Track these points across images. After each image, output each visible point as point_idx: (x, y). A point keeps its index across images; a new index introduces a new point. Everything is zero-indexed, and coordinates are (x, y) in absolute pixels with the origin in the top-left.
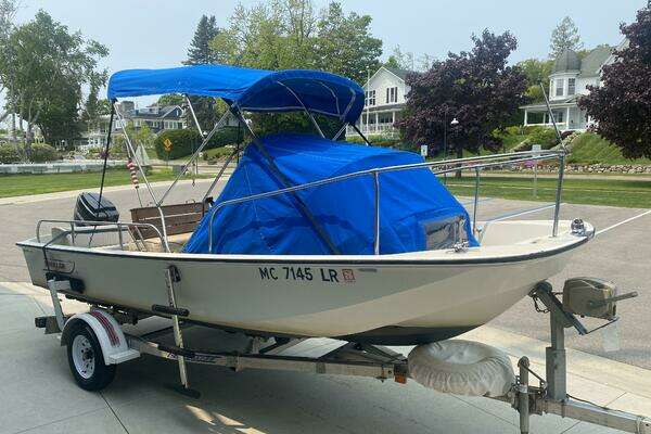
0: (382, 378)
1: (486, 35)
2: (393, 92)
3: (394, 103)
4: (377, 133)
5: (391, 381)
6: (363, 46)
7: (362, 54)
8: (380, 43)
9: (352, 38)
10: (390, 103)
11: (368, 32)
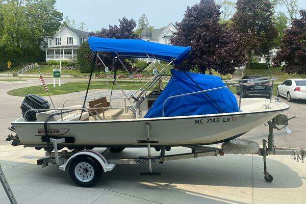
0: (216, 155)
1: (124, 19)
2: (71, 39)
3: (71, 45)
4: (64, 59)
5: (218, 156)
6: (53, 14)
7: (51, 19)
8: (62, 14)
9: (46, 10)
10: (69, 45)
11: (55, 8)
